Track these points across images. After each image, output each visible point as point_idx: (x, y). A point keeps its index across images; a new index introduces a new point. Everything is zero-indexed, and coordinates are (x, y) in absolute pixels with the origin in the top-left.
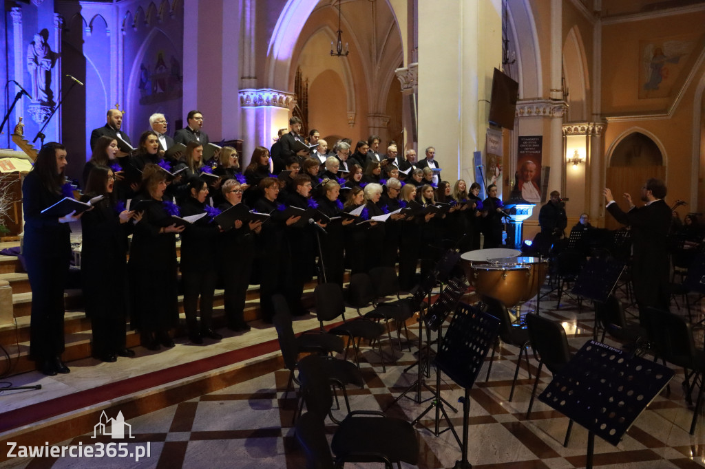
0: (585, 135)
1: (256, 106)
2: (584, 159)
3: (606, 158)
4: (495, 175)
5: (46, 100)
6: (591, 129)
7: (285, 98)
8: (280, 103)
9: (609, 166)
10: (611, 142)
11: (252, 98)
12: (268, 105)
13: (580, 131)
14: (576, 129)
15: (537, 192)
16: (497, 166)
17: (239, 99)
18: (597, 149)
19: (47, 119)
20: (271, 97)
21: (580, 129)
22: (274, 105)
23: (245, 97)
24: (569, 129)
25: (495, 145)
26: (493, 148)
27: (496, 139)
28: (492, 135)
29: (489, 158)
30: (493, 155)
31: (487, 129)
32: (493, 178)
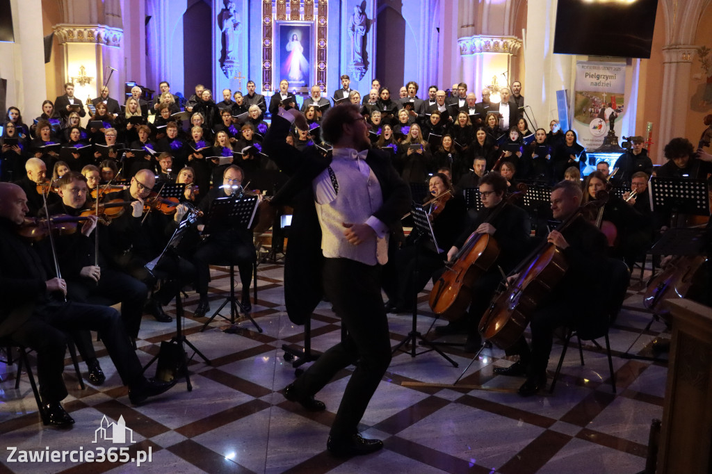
1: (472, 53)
4: (602, 116)
5: (360, 61)
7: (501, 43)
8: (496, 49)
11: (468, 46)
12: (481, 50)
16: (610, 105)
17: (458, 49)
19: (362, 76)
20: (483, 44)
22: (488, 51)
23: (462, 45)
25: (602, 80)
26: (596, 84)
27: (608, 73)
28: (594, 68)
29: (581, 98)
30: (596, 93)
31: (578, 63)
32: (596, 122)
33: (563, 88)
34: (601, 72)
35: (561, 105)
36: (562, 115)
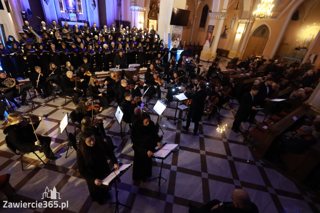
0: (245, 24)
1: (134, 11)
2: (242, 33)
3: (251, 33)
4: (177, 40)
5: (93, 4)
6: (248, 22)
7: (142, 9)
8: (141, 11)
9: (251, 36)
10: (255, 27)
11: (133, 9)
12: (137, 11)
13: (244, 22)
14: (243, 22)
15: (209, 44)
16: (179, 37)
18: (249, 29)
19: (94, 9)
20: (138, 9)
21: (244, 21)
22: (139, 11)
23: (131, 8)
24: (241, 21)
25: (177, 31)
26: (176, 32)
27: (179, 29)
28: (176, 28)
29: (173, 35)
30: (176, 34)
31: (174, 27)
32: (175, 41)
33: (169, 33)
34: (177, 29)
35: (169, 37)
36: (169, 40)
